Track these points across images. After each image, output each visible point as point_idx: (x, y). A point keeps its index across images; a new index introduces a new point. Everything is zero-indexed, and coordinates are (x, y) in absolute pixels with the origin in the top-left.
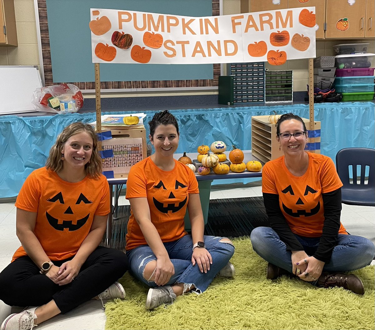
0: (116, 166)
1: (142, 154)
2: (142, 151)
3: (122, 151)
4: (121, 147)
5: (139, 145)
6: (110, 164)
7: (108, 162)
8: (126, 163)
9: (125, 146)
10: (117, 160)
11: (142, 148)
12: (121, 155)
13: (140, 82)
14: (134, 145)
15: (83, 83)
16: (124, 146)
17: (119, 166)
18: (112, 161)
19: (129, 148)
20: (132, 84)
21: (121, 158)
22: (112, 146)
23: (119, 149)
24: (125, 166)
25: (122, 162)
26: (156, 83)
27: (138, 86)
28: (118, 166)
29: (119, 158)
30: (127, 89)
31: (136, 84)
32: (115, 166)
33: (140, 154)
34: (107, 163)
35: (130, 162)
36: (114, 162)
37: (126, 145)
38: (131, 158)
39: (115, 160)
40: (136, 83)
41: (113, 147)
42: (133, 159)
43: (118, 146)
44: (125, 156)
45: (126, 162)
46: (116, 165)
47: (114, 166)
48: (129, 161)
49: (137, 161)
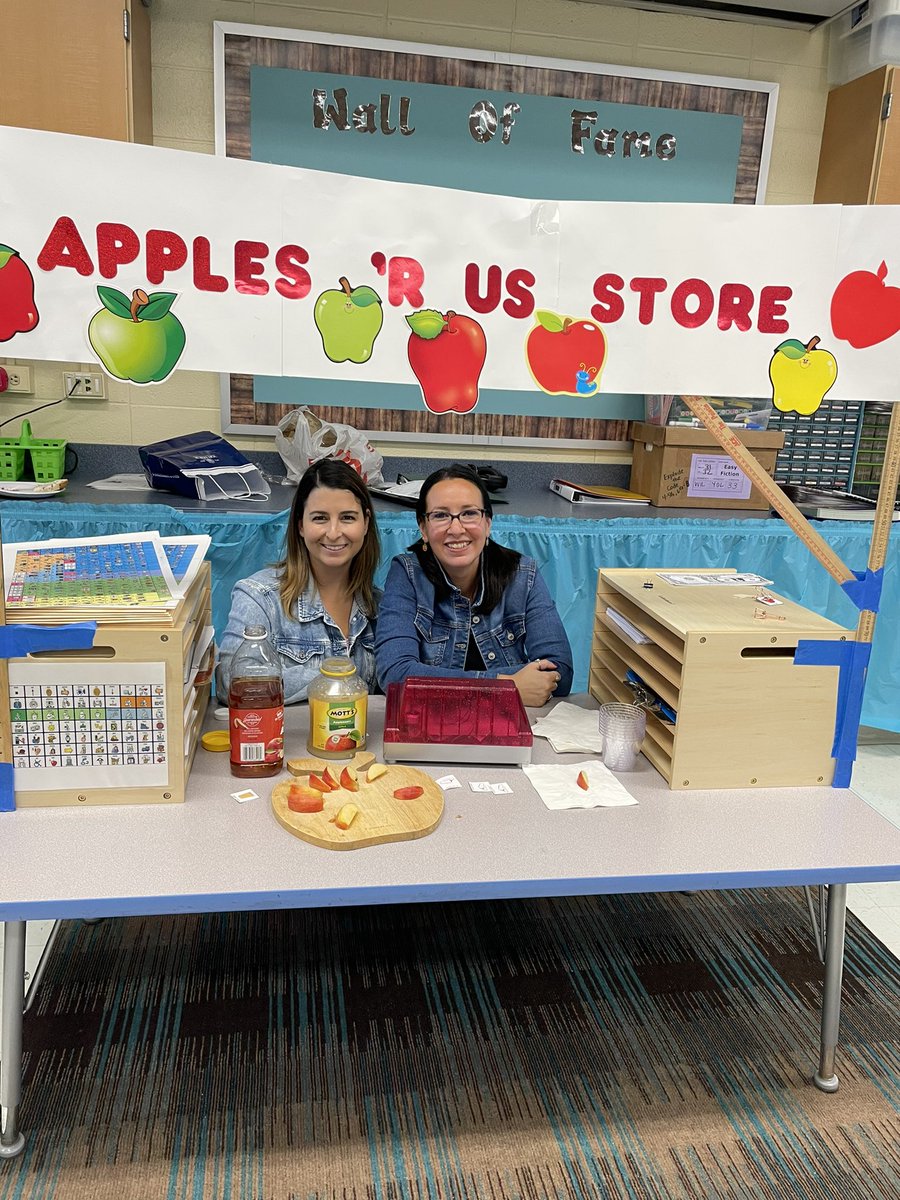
0: (59, 764)
1: (164, 722)
2: (164, 710)
3: (82, 707)
4: (80, 692)
5: (154, 688)
6: (32, 753)
7: (25, 748)
8: (100, 751)
9: (97, 692)
10: (63, 741)
11: (164, 699)
12: (79, 724)
13: (501, 419)
14: (131, 689)
15: (340, 410)
16: (92, 689)
17: (69, 763)
18: (41, 742)
19: (113, 697)
20: (476, 424)
21: (80, 736)
22: (44, 689)
23: (70, 700)
24: (96, 763)
25: (84, 750)
26: (543, 424)
27: (494, 428)
28: (64, 763)
29: (72, 735)
30: (461, 435)
31: (489, 424)
32: (54, 764)
33: (155, 722)
34: (22, 752)
35: (116, 751)
36: (48, 749)
37: (101, 688)
38: (118, 735)
39: (56, 741)
40: (489, 419)
41: (49, 692)
42: (128, 738)
43: (69, 689)
44: (97, 726)
45: (97, 750)
46: (57, 759)
47: (49, 764)
48: (111, 747)
49: (142, 746)
